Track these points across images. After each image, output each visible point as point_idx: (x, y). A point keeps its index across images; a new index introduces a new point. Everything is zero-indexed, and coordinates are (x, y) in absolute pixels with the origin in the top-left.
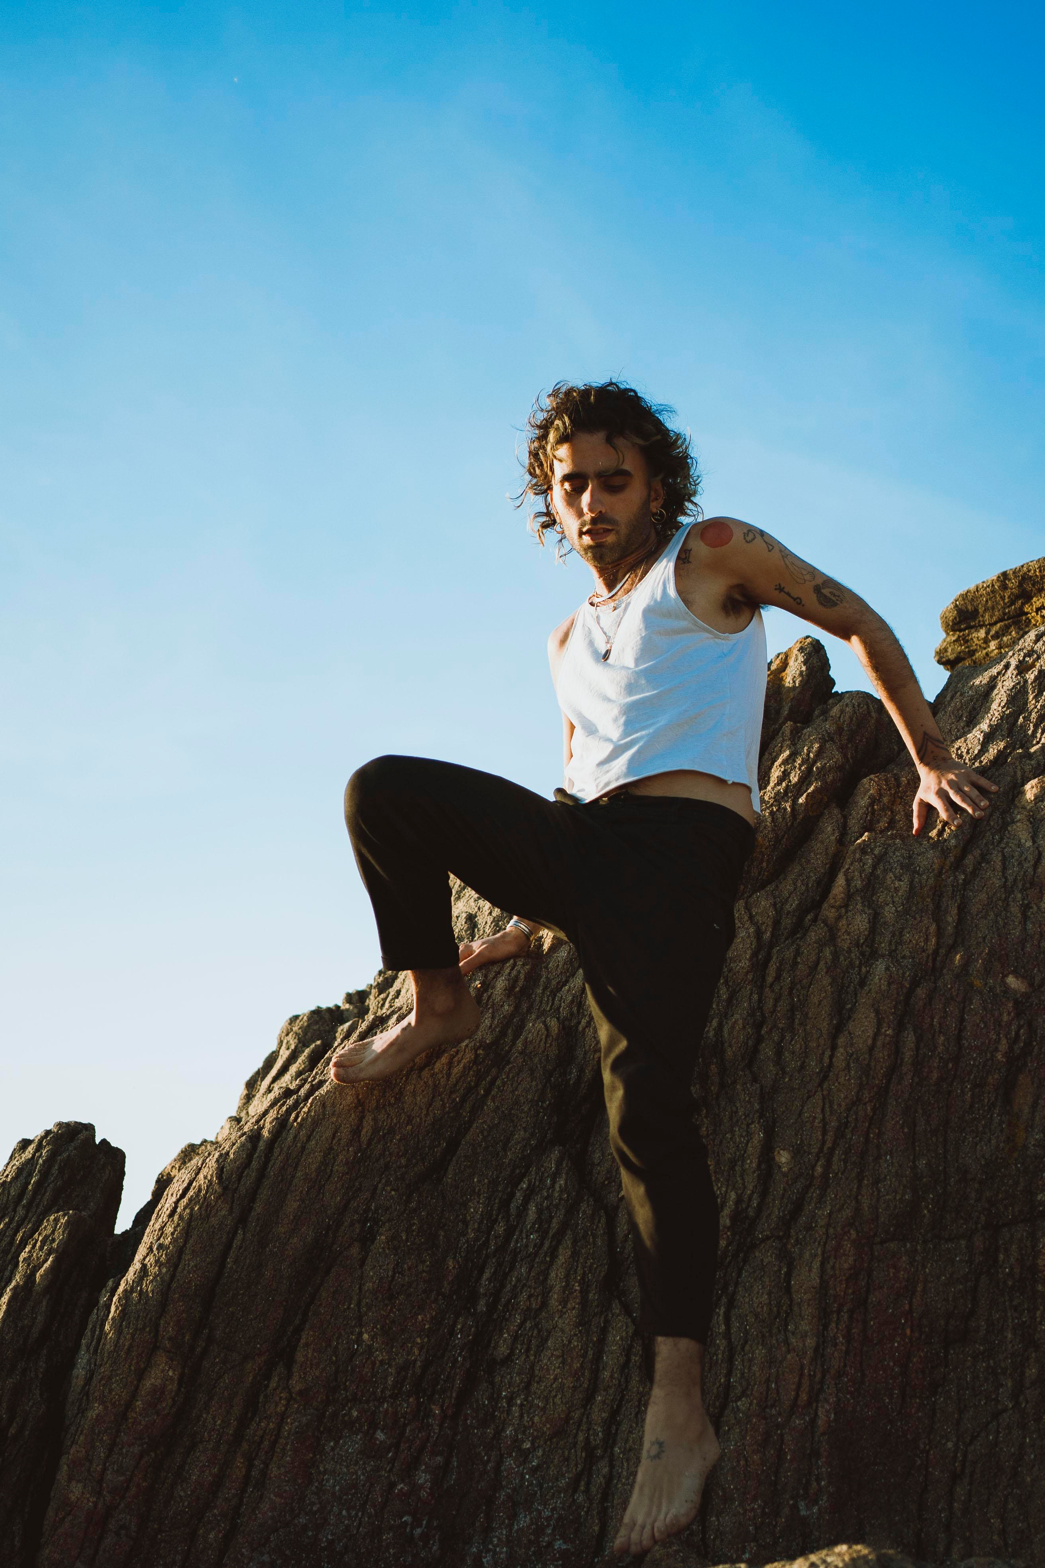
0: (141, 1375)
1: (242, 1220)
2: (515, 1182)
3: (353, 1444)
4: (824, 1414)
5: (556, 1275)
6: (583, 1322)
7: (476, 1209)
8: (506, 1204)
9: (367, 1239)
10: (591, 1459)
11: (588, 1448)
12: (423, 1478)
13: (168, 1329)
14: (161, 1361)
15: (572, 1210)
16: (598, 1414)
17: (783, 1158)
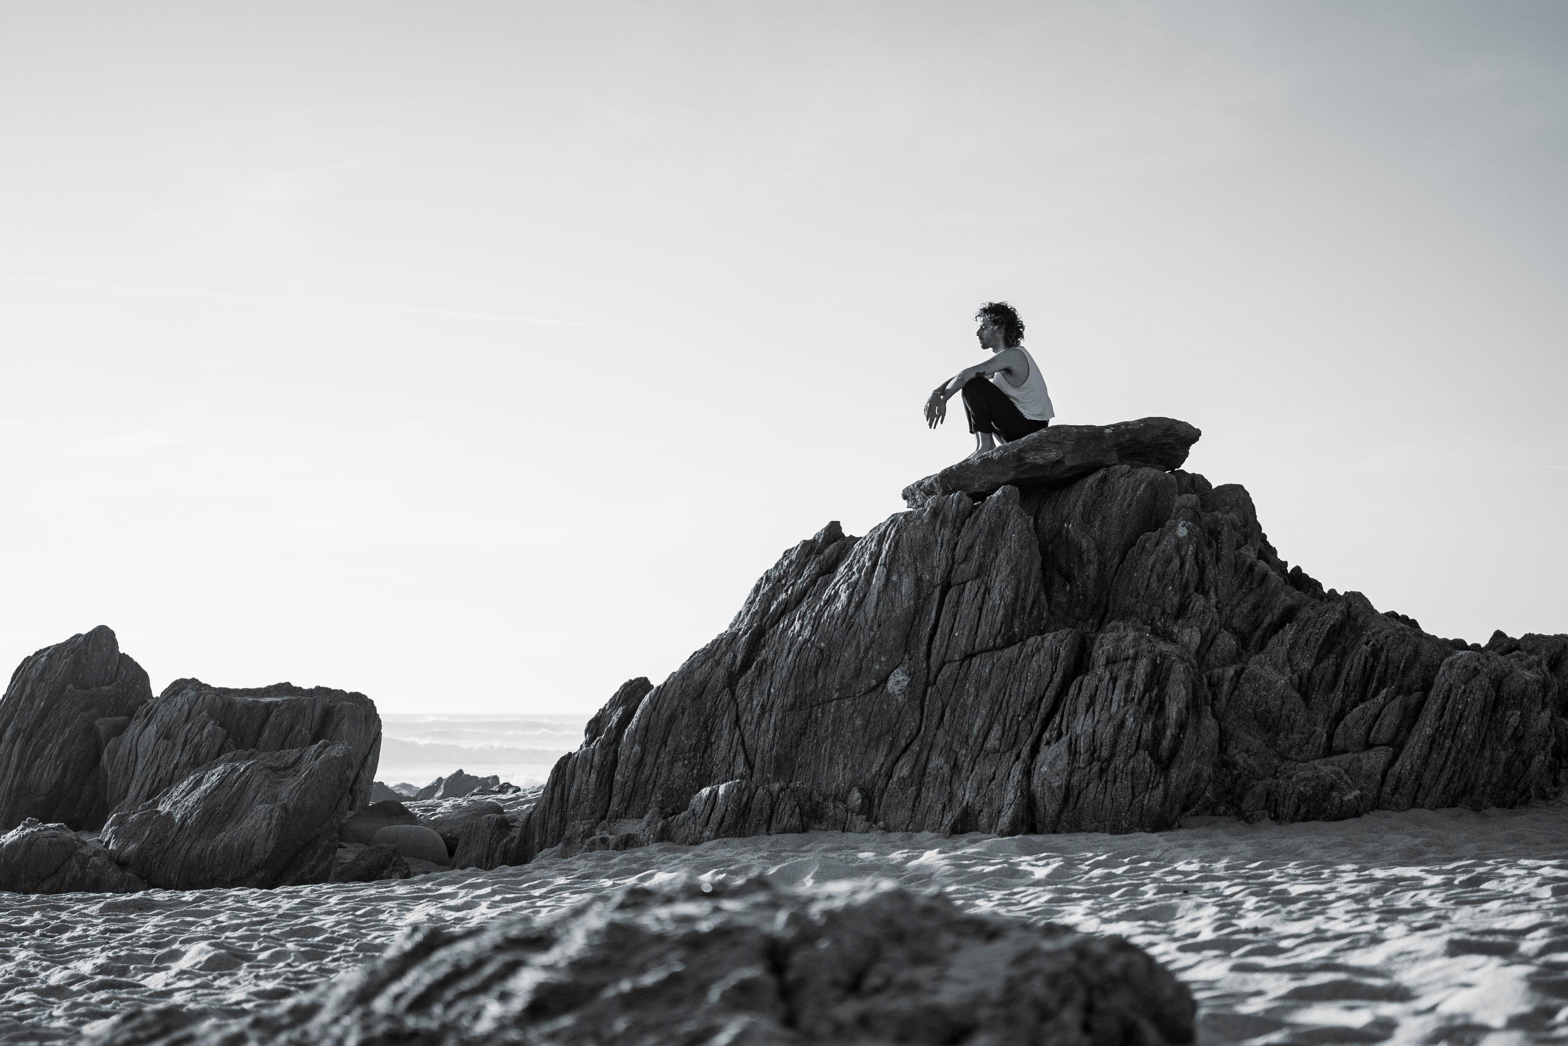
0: (632, 749)
1: (654, 709)
2: (718, 697)
3: (680, 764)
4: (774, 752)
5: (724, 721)
6: (729, 733)
7: (709, 704)
8: (715, 703)
9: (683, 713)
10: (730, 766)
11: (730, 763)
12: (695, 771)
13: (637, 738)
14: (636, 745)
15: (729, 704)
16: (732, 755)
17: (772, 690)
